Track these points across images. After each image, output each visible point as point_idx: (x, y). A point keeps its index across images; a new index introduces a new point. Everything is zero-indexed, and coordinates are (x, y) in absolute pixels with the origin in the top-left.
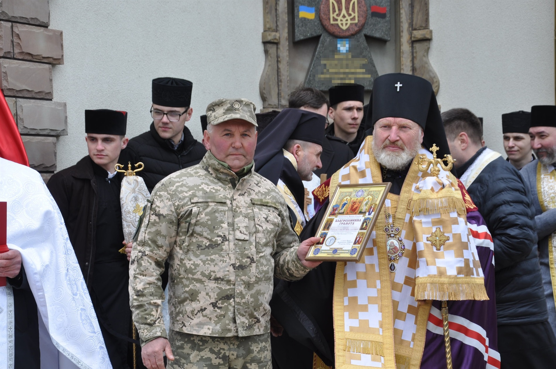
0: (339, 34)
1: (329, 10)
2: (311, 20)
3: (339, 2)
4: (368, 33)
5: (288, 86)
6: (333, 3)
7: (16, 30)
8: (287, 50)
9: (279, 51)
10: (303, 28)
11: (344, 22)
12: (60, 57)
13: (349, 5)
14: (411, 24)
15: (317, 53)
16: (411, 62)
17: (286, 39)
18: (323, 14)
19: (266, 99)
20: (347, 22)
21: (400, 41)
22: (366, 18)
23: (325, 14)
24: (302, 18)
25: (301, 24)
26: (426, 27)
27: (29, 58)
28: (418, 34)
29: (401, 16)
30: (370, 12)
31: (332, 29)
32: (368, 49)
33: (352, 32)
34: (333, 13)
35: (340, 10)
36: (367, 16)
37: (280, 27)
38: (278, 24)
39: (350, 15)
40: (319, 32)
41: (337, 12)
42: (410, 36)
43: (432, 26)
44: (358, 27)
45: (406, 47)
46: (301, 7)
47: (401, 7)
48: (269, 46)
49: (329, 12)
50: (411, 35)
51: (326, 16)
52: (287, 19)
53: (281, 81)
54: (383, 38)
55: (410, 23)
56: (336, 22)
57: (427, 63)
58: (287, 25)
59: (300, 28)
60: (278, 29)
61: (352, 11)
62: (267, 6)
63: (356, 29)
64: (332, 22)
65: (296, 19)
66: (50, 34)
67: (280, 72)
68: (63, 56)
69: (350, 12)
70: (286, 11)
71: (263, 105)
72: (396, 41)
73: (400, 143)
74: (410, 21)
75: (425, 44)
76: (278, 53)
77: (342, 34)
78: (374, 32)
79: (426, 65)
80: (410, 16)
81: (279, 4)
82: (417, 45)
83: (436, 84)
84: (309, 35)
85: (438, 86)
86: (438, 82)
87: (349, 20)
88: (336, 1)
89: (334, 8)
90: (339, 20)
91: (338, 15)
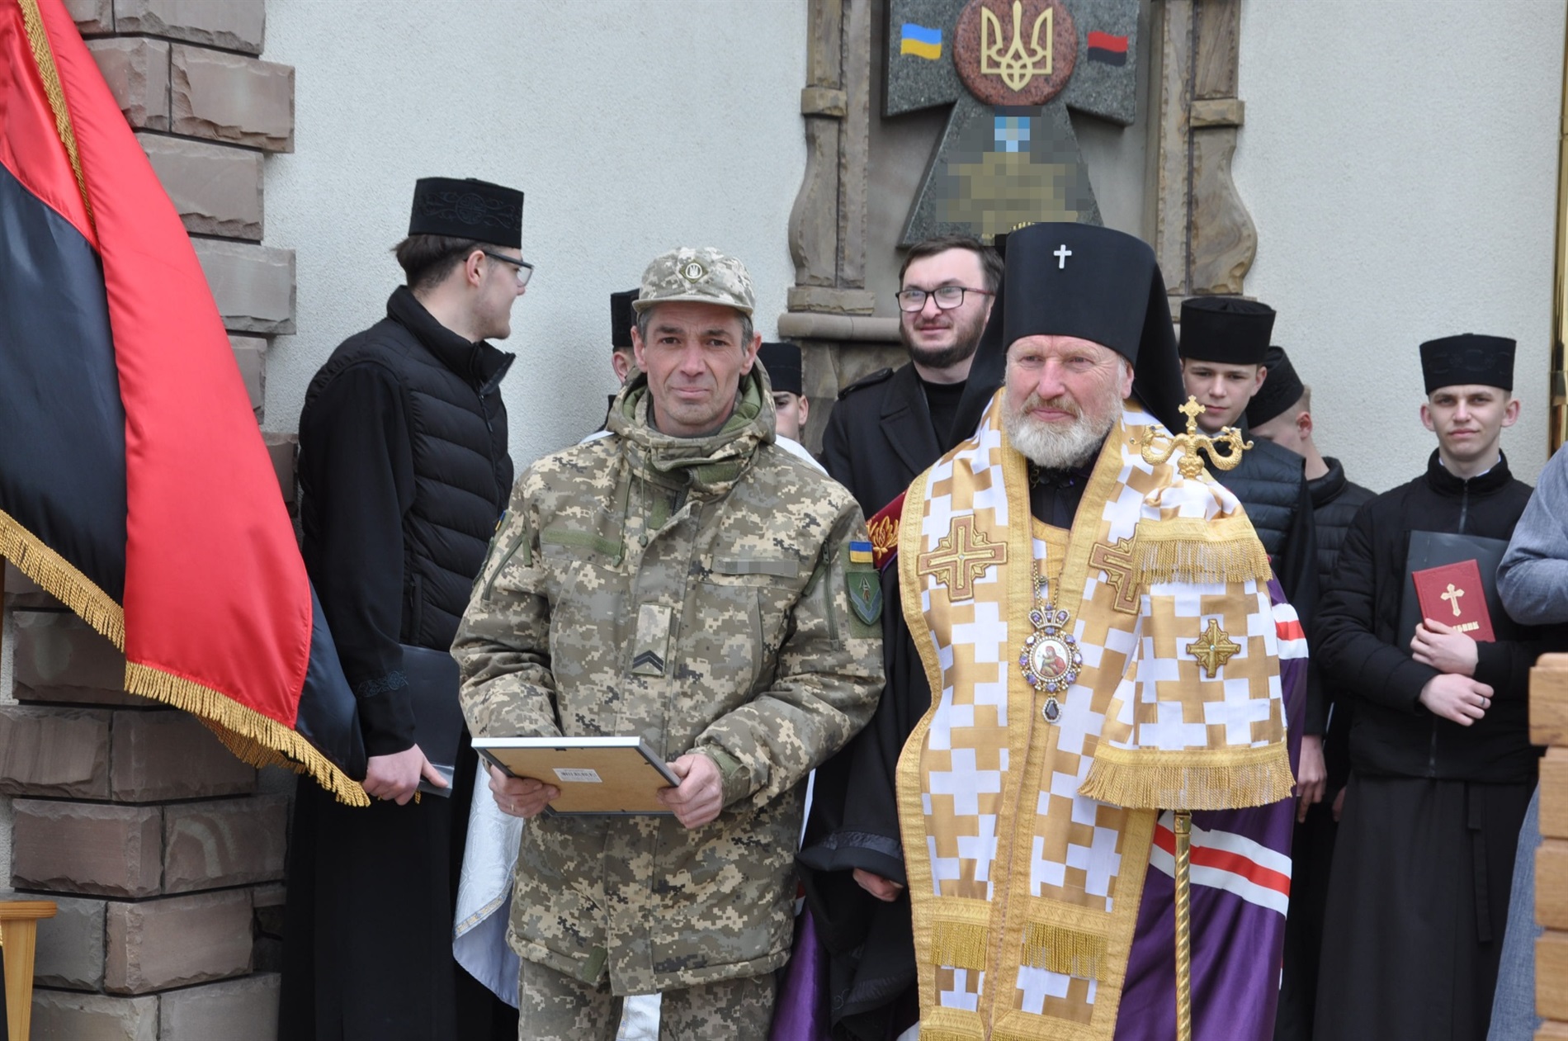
0: (1000, 100)
2: (932, 61)
3: (1007, 19)
4: (1076, 102)
5: (863, 231)
7: (178, 60)
8: (866, 137)
9: (843, 138)
10: (909, 82)
11: (1017, 71)
12: (285, 134)
13: (1033, 27)
14: (1190, 84)
15: (941, 148)
16: (1186, 182)
17: (864, 109)
19: (805, 262)
20: (1023, 71)
21: (1160, 125)
22: (1074, 64)
23: (967, 48)
24: (908, 56)
25: (905, 71)
26: (1227, 92)
27: (208, 133)
28: (1207, 111)
29: (1166, 62)
30: (1084, 47)
31: (984, 88)
32: (1075, 143)
33: (1037, 99)
34: (989, 47)
35: (1007, 39)
36: (1076, 58)
37: (850, 76)
38: (845, 68)
39: (1032, 53)
40: (951, 94)
41: (1000, 44)
42: (1186, 115)
43: (1244, 92)
44: (1053, 86)
45: (1173, 142)
46: (907, 29)
47: (1166, 38)
48: (819, 124)
49: (979, 44)
50: (1190, 112)
52: (868, 57)
53: (845, 217)
54: (1116, 116)
55: (1187, 81)
56: (995, 71)
57: (1228, 187)
58: (867, 71)
59: (901, 82)
60: (844, 81)
61: (1038, 43)
62: (818, 21)
63: (1047, 90)
64: (985, 69)
65: (891, 59)
66: (265, 74)
67: (845, 193)
68: (292, 131)
69: (1034, 45)
70: (869, 35)
71: (797, 277)
72: (1147, 126)
73: (1066, 401)
74: (1188, 77)
75: (1225, 137)
76: (842, 144)
78: (1092, 100)
79: (1225, 193)
80: (1190, 63)
81: (849, 18)
82: (1202, 139)
83: (1248, 244)
84: (923, 101)
85: (1253, 250)
86: (1253, 237)
87: (1030, 66)
88: (997, 16)
89: (991, 33)
90: (1004, 66)
91: (1000, 52)
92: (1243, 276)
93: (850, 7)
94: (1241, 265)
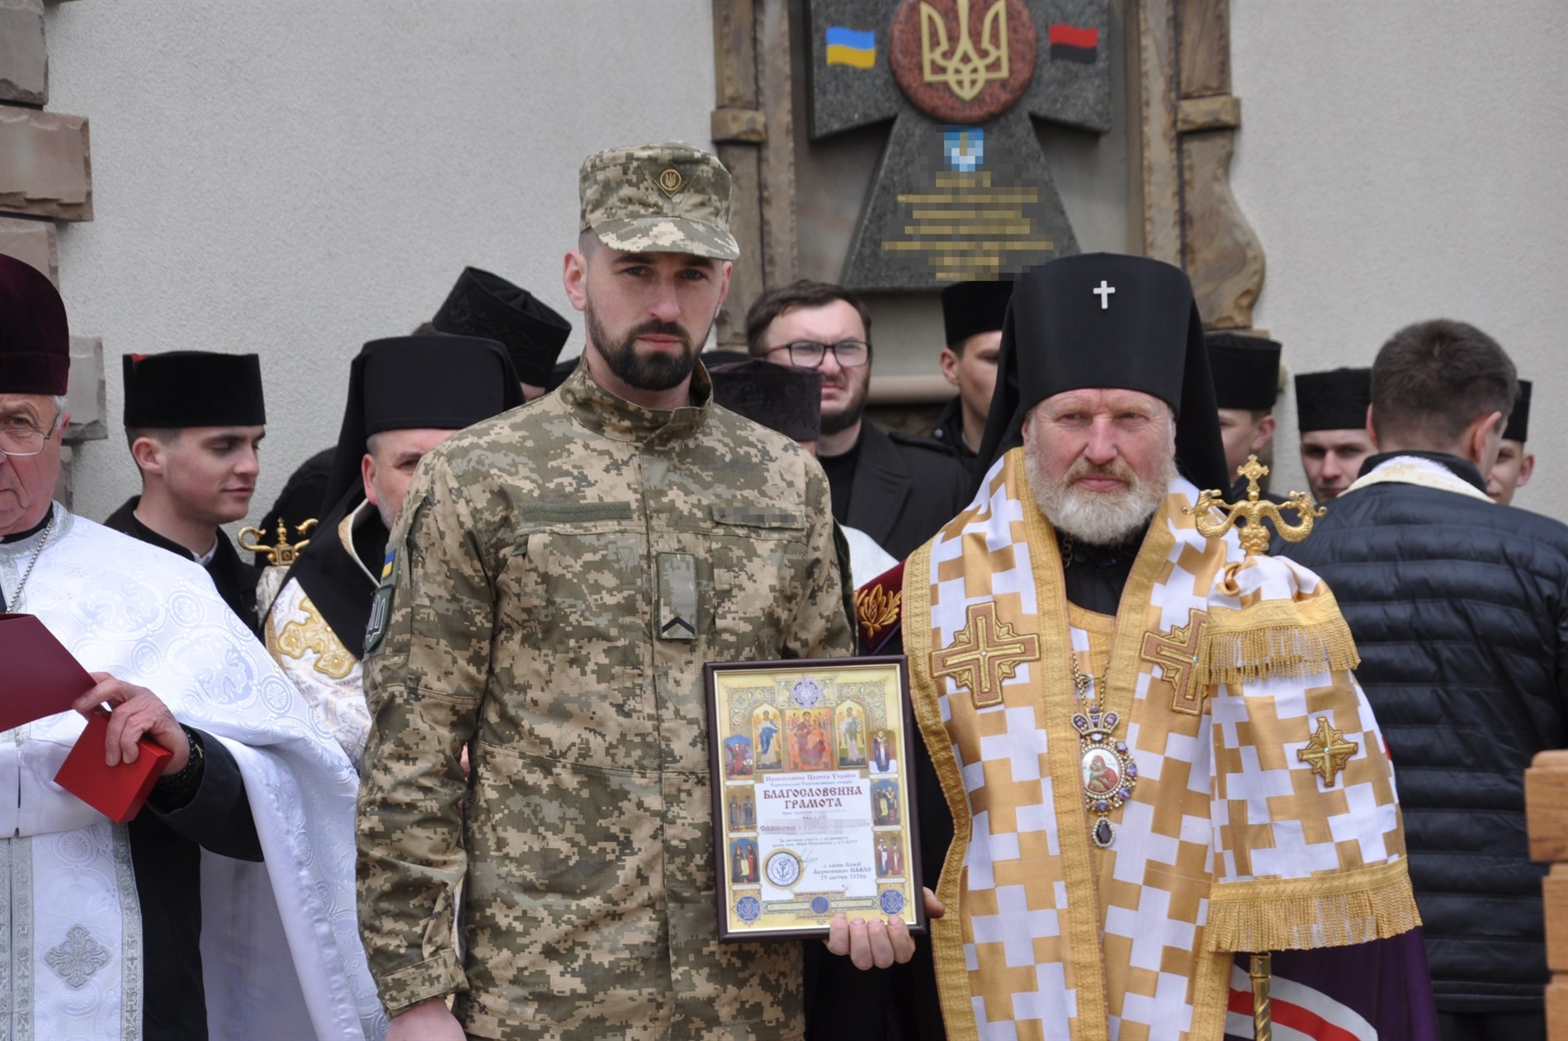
0: (949, 112)
1: (920, 40)
2: (864, 71)
4: (1040, 108)
6: (930, 19)
8: (790, 164)
9: (764, 167)
10: (839, 97)
11: (966, 77)
12: (82, 200)
13: (982, 24)
14: (1174, 81)
15: (882, 173)
16: (1176, 198)
17: (788, 131)
18: (901, 51)
20: (974, 76)
21: (1141, 133)
22: (1035, 65)
23: (905, 53)
24: (835, 66)
25: (833, 84)
26: (1220, 88)
28: (1197, 111)
29: (1144, 56)
30: (1046, 44)
31: (928, 99)
32: (1042, 159)
33: (993, 109)
34: (932, 49)
35: (953, 39)
36: (1037, 57)
37: (768, 94)
38: (762, 84)
39: (984, 54)
40: (890, 108)
41: (944, 45)
42: (1172, 118)
43: (1239, 87)
44: (1011, 92)
45: (1158, 151)
46: (832, 32)
47: (1143, 28)
48: (734, 152)
49: (920, 46)
50: (1176, 114)
51: (908, 59)
52: (787, 69)
53: (772, 261)
54: (1089, 124)
55: (1171, 77)
56: (940, 78)
57: (1226, 200)
58: (788, 87)
59: (830, 97)
60: (761, 99)
61: (991, 42)
62: (726, 30)
63: (1005, 97)
64: (928, 76)
65: (815, 70)
67: (769, 233)
69: (986, 43)
70: (787, 43)
72: (1126, 134)
73: (1119, 466)
74: (1172, 72)
75: (1218, 143)
76: (764, 174)
77: (960, 114)
78: (1058, 106)
79: (1223, 208)
80: (1172, 56)
81: (762, 24)
82: (1194, 147)
83: (1256, 266)
84: (857, 118)
85: (1261, 273)
86: (1260, 259)
87: (982, 69)
88: (940, 12)
89: (934, 34)
90: (951, 70)
91: (947, 55)
92: (1251, 306)
93: (763, 11)
94: (1247, 293)
